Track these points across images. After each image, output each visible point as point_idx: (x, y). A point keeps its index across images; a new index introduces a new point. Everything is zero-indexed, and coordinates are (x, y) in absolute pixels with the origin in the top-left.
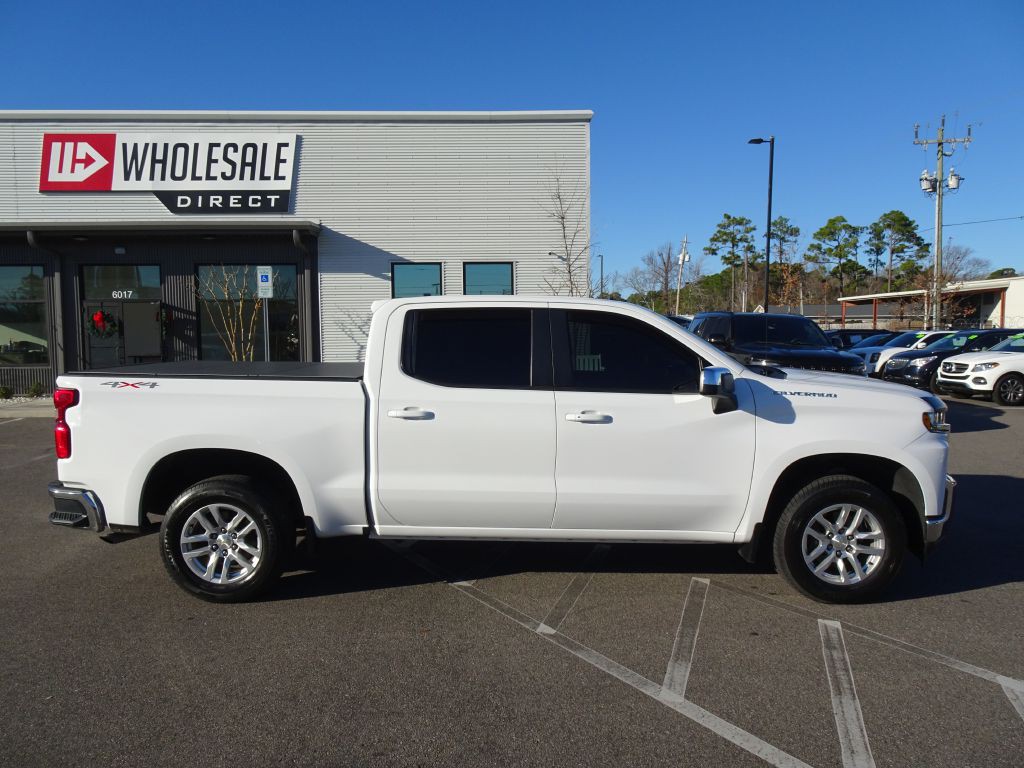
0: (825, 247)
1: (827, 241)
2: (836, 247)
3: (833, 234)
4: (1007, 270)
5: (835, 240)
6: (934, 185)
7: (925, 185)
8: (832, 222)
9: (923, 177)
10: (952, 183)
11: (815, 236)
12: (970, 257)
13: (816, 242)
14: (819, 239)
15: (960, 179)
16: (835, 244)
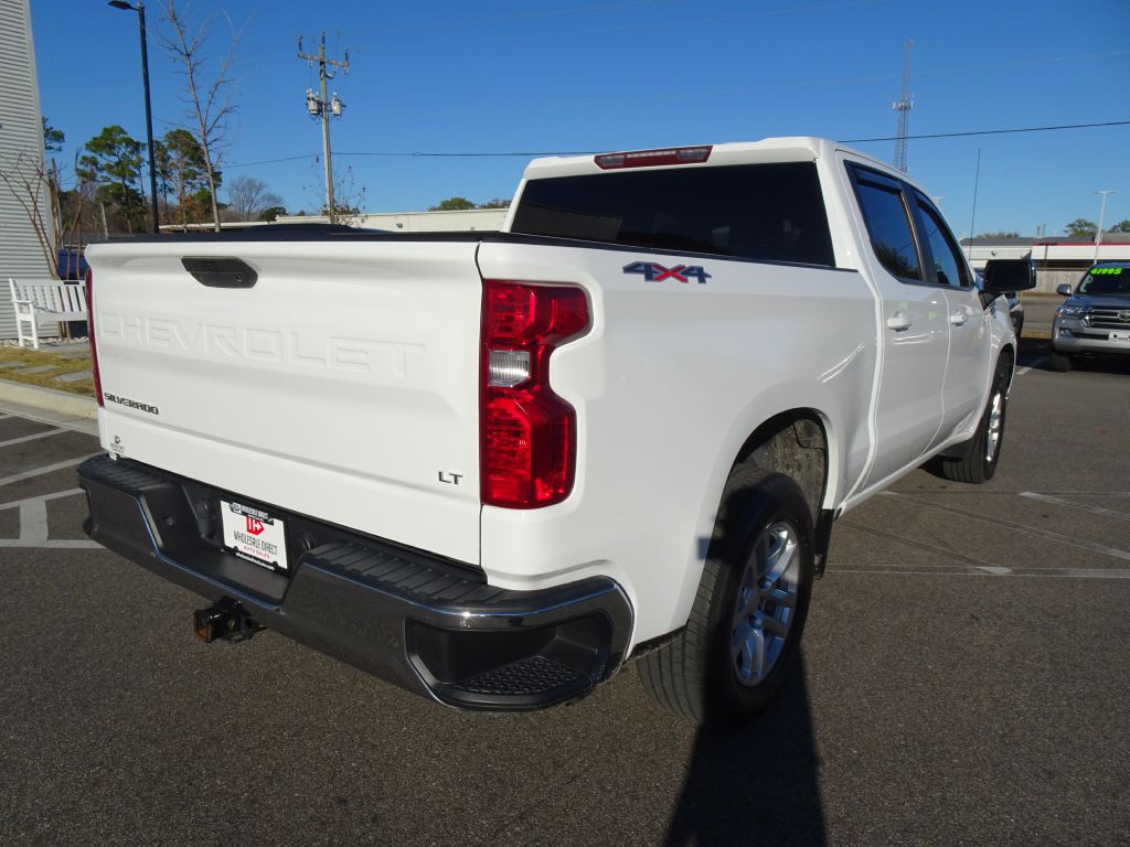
0: (102, 161)
1: (105, 155)
2: (118, 164)
3: (111, 147)
4: (279, 208)
5: (114, 155)
6: (322, 107)
7: (312, 106)
8: (108, 132)
9: (311, 96)
10: (336, 108)
11: (88, 146)
12: (264, 192)
13: (89, 154)
14: (94, 152)
15: (343, 106)
16: (116, 159)
